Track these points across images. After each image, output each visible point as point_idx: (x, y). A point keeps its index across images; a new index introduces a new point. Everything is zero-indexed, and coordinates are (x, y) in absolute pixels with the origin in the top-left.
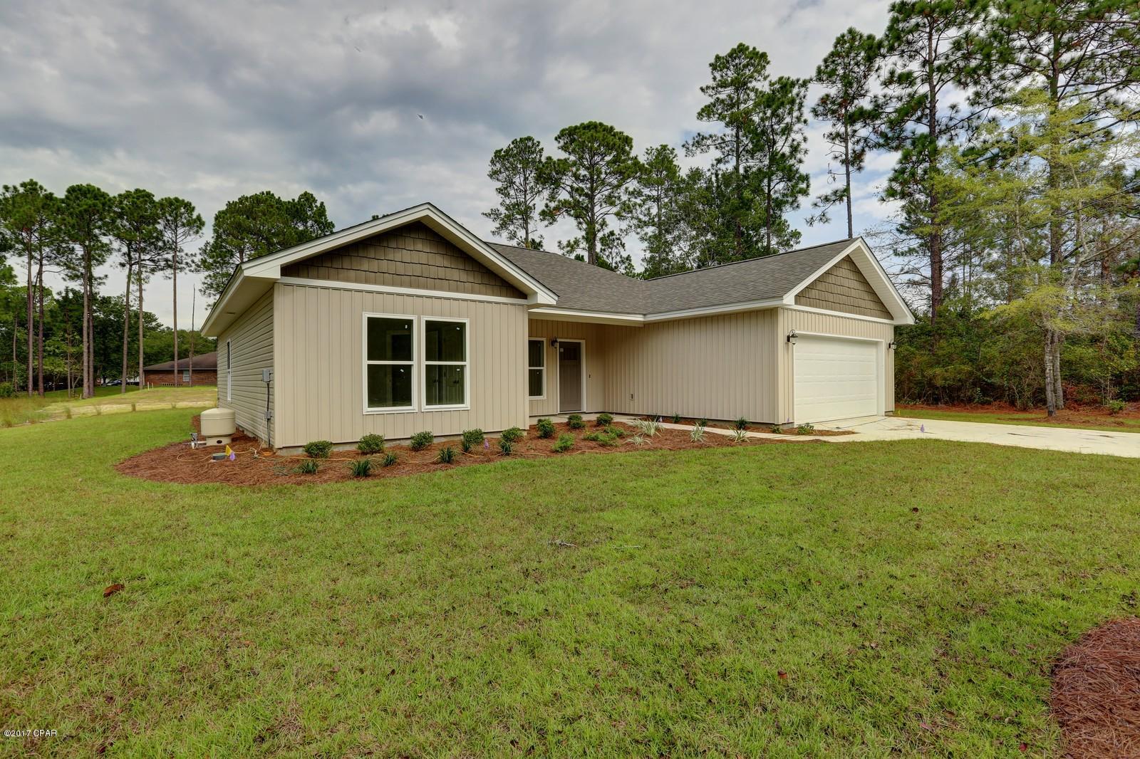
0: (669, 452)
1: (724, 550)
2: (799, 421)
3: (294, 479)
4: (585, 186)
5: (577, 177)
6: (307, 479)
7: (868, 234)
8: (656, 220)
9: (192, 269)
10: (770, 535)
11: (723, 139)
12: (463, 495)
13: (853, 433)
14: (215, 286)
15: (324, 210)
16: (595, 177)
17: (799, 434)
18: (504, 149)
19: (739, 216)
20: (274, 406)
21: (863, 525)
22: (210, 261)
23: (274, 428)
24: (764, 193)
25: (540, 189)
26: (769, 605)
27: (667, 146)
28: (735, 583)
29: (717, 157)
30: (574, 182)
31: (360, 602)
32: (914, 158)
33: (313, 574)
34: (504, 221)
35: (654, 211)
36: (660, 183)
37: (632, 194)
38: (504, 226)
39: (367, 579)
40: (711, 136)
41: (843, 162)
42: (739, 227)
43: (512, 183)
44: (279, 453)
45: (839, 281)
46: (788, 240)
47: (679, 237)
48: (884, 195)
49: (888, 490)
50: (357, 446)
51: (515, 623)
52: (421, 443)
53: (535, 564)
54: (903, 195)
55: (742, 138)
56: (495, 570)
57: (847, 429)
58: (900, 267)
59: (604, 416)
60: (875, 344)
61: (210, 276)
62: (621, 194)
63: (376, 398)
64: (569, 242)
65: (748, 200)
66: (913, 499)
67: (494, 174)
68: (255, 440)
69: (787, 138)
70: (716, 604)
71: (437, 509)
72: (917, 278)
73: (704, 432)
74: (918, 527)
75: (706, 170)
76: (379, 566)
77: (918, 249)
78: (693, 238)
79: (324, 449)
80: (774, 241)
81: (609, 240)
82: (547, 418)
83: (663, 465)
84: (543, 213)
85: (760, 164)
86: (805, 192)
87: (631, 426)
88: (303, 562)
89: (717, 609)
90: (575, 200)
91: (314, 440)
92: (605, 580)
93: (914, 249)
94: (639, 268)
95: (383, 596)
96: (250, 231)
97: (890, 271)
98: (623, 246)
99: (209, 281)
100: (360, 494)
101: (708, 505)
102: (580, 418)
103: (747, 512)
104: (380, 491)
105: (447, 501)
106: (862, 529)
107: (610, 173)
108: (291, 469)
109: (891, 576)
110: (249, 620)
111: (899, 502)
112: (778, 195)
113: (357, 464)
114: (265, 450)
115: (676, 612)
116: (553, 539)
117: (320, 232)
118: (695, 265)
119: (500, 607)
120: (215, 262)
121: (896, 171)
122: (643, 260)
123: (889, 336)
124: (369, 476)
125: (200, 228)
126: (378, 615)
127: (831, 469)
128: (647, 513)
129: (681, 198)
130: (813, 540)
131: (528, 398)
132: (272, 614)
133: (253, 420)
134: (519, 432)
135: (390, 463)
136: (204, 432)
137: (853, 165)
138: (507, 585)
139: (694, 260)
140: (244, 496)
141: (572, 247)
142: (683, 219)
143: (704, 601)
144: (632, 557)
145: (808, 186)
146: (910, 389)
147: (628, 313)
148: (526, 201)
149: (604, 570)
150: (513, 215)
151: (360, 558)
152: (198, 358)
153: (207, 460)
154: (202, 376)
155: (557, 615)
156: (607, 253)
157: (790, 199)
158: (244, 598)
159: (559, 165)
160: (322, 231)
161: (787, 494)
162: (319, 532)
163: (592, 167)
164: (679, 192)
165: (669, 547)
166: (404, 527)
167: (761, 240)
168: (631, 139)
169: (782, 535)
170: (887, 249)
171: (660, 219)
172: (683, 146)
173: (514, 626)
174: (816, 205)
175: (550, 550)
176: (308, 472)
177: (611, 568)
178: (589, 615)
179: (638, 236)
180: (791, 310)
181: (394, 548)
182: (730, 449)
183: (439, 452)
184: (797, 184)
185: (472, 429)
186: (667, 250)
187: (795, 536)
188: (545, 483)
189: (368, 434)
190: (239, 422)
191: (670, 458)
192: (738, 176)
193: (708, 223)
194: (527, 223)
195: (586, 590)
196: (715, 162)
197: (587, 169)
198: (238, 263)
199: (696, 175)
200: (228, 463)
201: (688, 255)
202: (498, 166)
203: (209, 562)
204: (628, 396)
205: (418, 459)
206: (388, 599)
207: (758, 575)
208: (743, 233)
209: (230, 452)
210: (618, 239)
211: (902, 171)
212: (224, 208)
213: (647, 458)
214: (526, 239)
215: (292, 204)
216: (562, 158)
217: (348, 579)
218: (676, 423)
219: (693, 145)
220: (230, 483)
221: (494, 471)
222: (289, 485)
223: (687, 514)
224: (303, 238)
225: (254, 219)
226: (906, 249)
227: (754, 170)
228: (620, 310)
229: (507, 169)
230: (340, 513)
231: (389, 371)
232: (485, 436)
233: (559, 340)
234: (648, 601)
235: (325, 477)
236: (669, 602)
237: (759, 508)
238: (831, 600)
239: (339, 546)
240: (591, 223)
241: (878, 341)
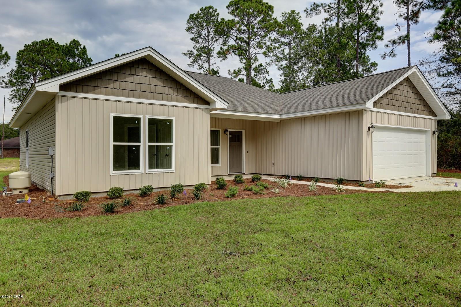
0: (295, 198)
1: (330, 258)
2: (376, 179)
3: (68, 215)
4: (245, 36)
5: (239, 31)
6: (76, 214)
7: (421, 64)
8: (288, 56)
9: (3, 86)
10: (359, 249)
11: (329, 6)
12: (171, 224)
13: (411, 187)
14: (18, 97)
15: (86, 51)
16: (251, 31)
17: (376, 187)
18: (195, 14)
19: (339, 54)
20: (55, 170)
21: (417, 244)
22: (15, 81)
23: (55, 183)
24: (354, 39)
25: (217, 38)
26: (359, 293)
27: (294, 11)
28: (337, 279)
29: (326, 17)
30: (237, 34)
31: (108, 289)
32: (453, 14)
33: (79, 272)
34: (196, 58)
35: (287, 51)
36: (290, 34)
37: (273, 41)
38: (195, 61)
39: (112, 275)
40: (322, 4)
41: (405, 18)
42: (339, 61)
43: (200, 34)
44: (58, 199)
45: (402, 93)
46: (369, 68)
47: (302, 67)
48: (431, 38)
49: (434, 222)
50: (106, 194)
51: (202, 302)
52: (146, 192)
53: (215, 266)
54: (445, 38)
55: (341, 5)
56: (190, 269)
57: (406, 185)
58: (441, 84)
59: (256, 176)
60: (424, 132)
61: (14, 90)
62: (267, 41)
63: (119, 164)
64: (235, 70)
65: (344, 44)
66: (450, 229)
67: (189, 29)
68: (44, 190)
69: (369, 5)
70: (325, 291)
71: (155, 232)
72: (453, 90)
73: (317, 186)
74: (454, 246)
75: (318, 25)
76: (119, 267)
77: (453, 72)
78: (310, 67)
79: (87, 196)
80: (360, 69)
81: (259, 70)
82: (222, 177)
83: (292, 205)
84: (219, 53)
85: (352, 21)
86: (380, 38)
87: (273, 182)
88: (72, 265)
89: (326, 295)
90: (238, 45)
91: (80, 190)
92: (257, 276)
93: (451, 72)
94: (278, 86)
95: (122, 286)
96: (39, 63)
97: (434, 86)
98: (268, 73)
99: (14, 93)
100: (108, 223)
101: (320, 230)
102: (242, 177)
103: (344, 234)
104: (120, 222)
105: (161, 227)
106: (417, 247)
107: (260, 28)
108: (66, 208)
109: (437, 277)
110: (37, 302)
111: (441, 230)
112: (363, 40)
113: (106, 205)
114: (50, 197)
115: (300, 296)
116: (226, 250)
117: (83, 64)
118: (312, 84)
119: (193, 292)
120: (17, 81)
121: (440, 23)
122: (279, 81)
123: (433, 126)
124: (114, 212)
125: (8, 61)
126: (118, 297)
127: (397, 209)
128: (283, 235)
129: (303, 43)
130: (386, 253)
131: (210, 165)
132: (52, 298)
133: (42, 179)
134: (205, 185)
135: (127, 204)
136: (12, 186)
137: (412, 20)
138: (198, 279)
139: (311, 81)
140: (36, 225)
141: (237, 74)
142: (304, 56)
143: (318, 289)
144: (273, 262)
145: (382, 34)
146: (447, 159)
147: (271, 114)
148: (209, 46)
149: (256, 270)
150: (201, 54)
151: (108, 262)
152: (7, 141)
153: (13, 203)
154: (10, 152)
155: (228, 297)
156: (258, 77)
157: (371, 43)
158: (35, 289)
159: (228, 24)
160: (85, 63)
161: (369, 224)
162: (83, 247)
163: (248, 25)
164: (302, 39)
165: (296, 256)
166: (135, 244)
167: (352, 68)
168: (273, 7)
169: (366, 249)
170: (433, 72)
171: (290, 56)
172: (305, 11)
173: (201, 304)
174: (387, 46)
175: (223, 257)
176: (77, 210)
177: (261, 268)
178: (247, 297)
179: (277, 67)
180: (371, 111)
181: (129, 256)
182: (333, 196)
183: (156, 198)
184: (375, 33)
185: (176, 183)
186: (295, 75)
187: (374, 250)
188: (221, 216)
189: (113, 187)
190: (33, 180)
191: (296, 201)
192: (338, 29)
193: (320, 58)
194: (209, 59)
195: (245, 281)
196: (324, 21)
197: (246, 26)
198: (32, 82)
199: (312, 28)
200: (26, 205)
201: (307, 78)
202: (192, 24)
203: (13, 266)
204: (271, 164)
205: (143, 202)
206: (125, 288)
207: (351, 274)
208: (341, 64)
209: (27, 198)
210: (265, 69)
211: (445, 23)
212: (23, 48)
213: (282, 202)
214: (209, 69)
215: (66, 47)
216: (231, 19)
217: (100, 276)
218: (300, 180)
219: (311, 10)
220: (28, 217)
221: (190, 209)
222: (64, 218)
223: (307, 236)
224: (73, 68)
225: (42, 56)
226: (446, 72)
227: (349, 25)
228: (265, 112)
229: (197, 26)
230: (96, 235)
231: (126, 149)
232: (184, 188)
233: (229, 130)
234: (283, 289)
235: (87, 213)
236: (296, 290)
237: (351, 232)
238: (398, 291)
239: (95, 255)
240: (248, 59)
241: (426, 130)
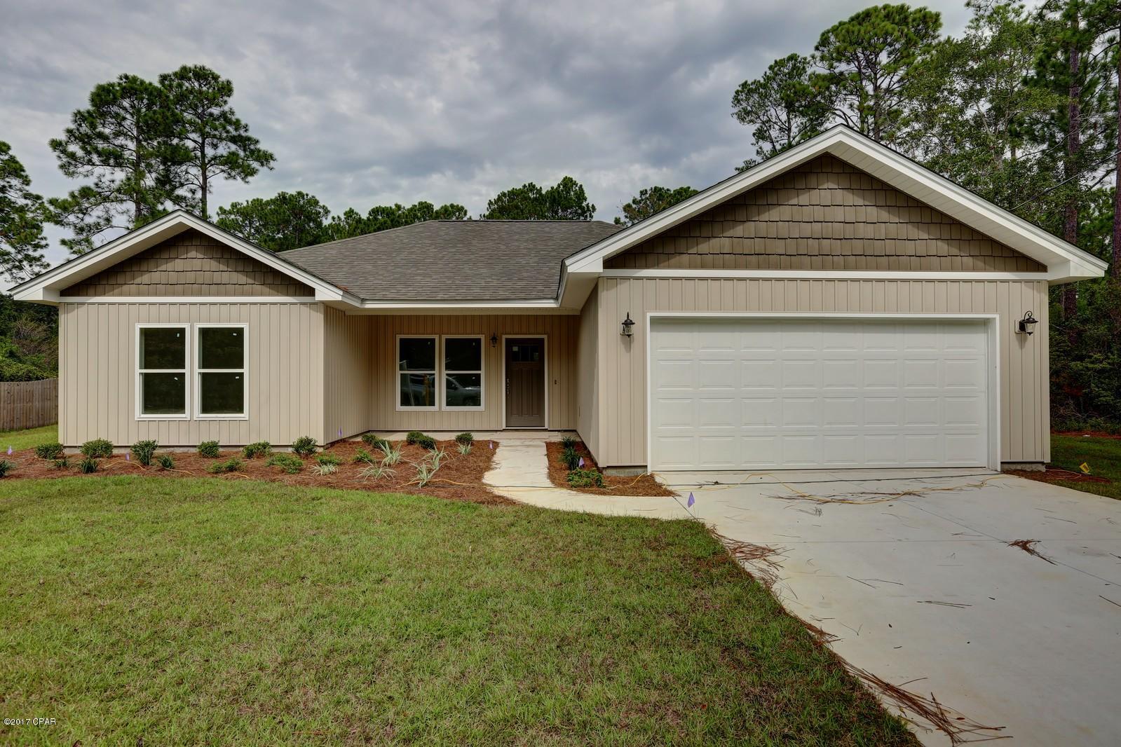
233: (504, 337)
241: (988, 319)
